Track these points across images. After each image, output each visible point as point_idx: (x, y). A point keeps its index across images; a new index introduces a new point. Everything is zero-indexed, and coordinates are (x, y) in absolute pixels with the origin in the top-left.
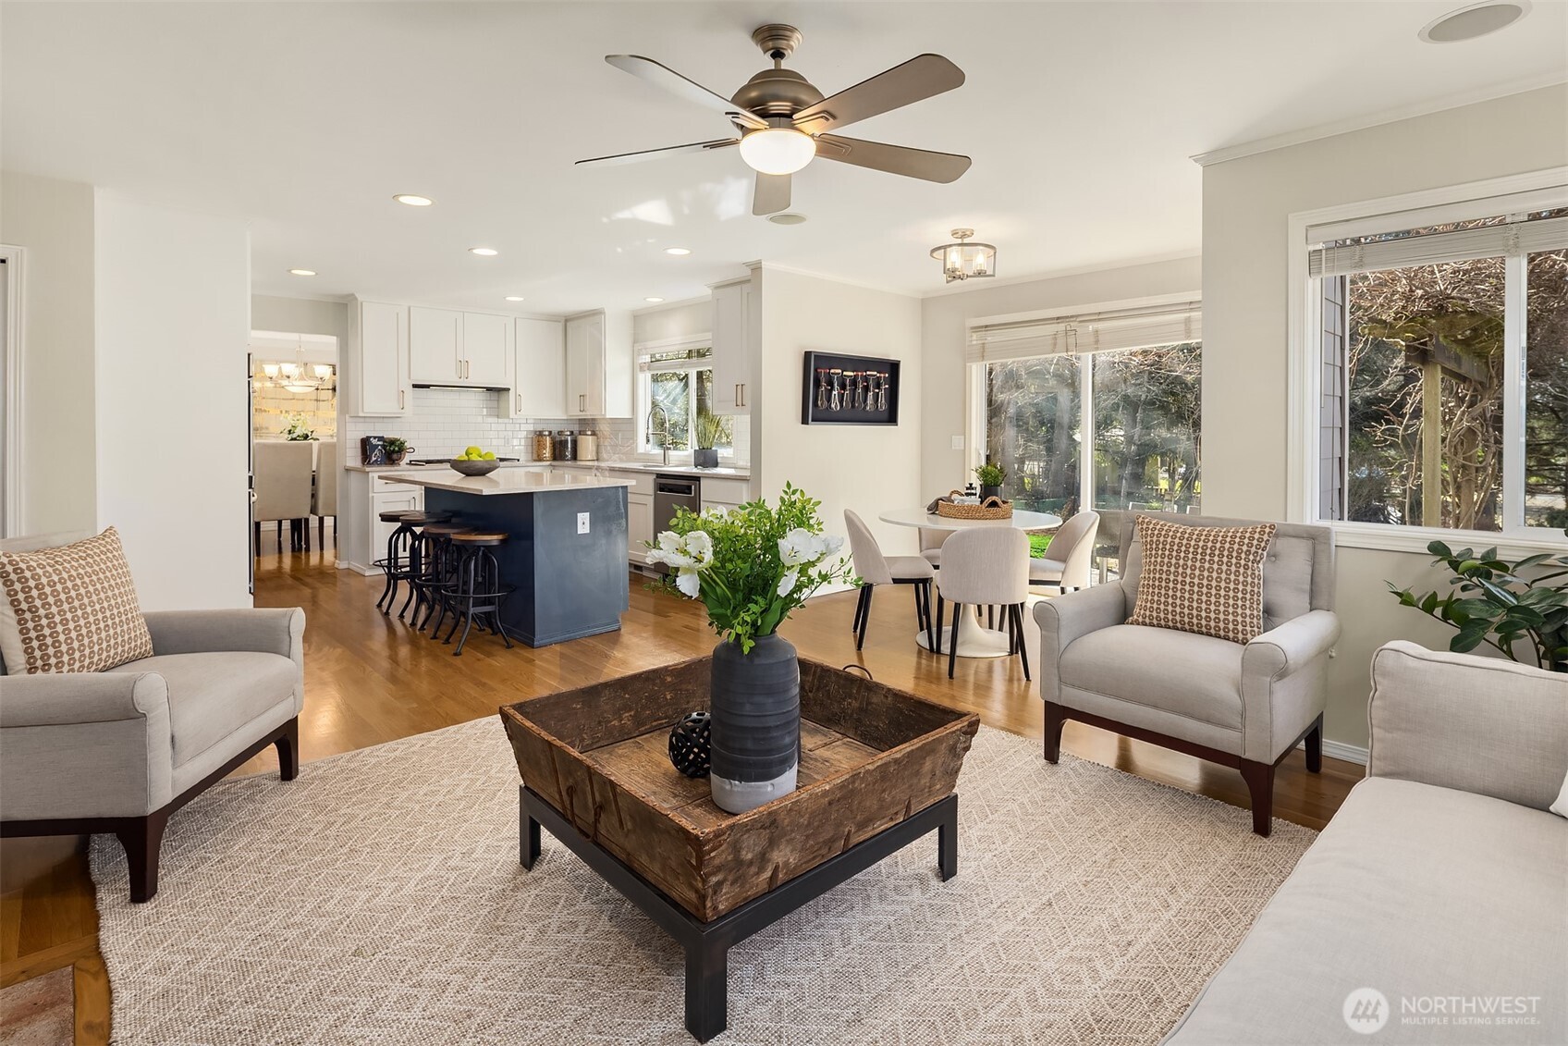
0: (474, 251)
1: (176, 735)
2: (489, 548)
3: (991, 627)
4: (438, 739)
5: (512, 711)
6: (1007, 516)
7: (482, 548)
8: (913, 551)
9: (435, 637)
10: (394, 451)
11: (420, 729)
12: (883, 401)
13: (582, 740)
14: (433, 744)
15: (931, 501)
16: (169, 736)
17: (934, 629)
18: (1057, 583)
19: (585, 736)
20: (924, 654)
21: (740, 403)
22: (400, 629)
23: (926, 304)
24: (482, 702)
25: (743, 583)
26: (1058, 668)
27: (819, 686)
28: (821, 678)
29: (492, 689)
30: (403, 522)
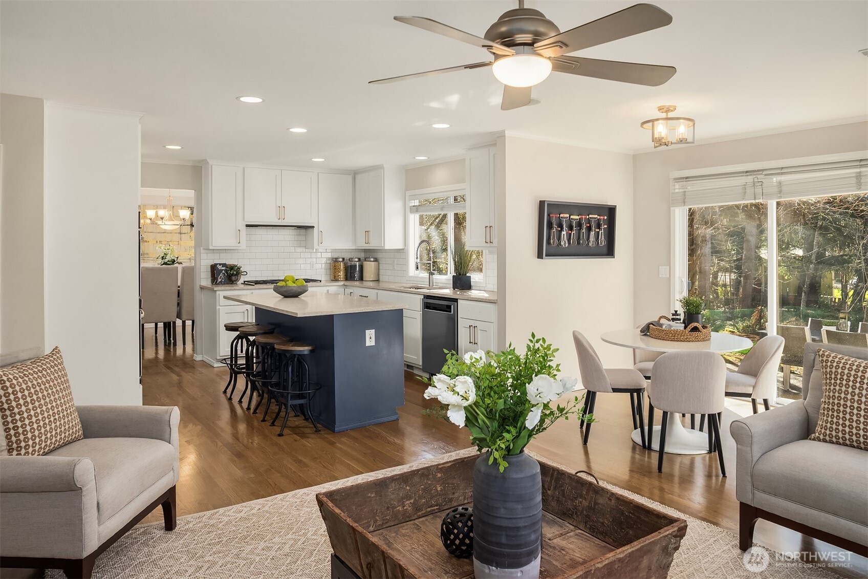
0: (291, 130)
1: (100, 502)
2: (301, 357)
3: (693, 427)
4: (270, 504)
5: (325, 499)
6: (706, 339)
7: (297, 356)
8: (629, 365)
9: (264, 420)
10: (233, 275)
11: (257, 496)
12: (603, 239)
13: (376, 521)
14: (266, 508)
15: (643, 324)
16: (96, 503)
17: (646, 428)
18: (749, 395)
19: (377, 518)
20: (637, 449)
21: (488, 240)
22: (239, 411)
23: (637, 160)
24: (299, 476)
25: (499, 415)
26: (752, 476)
27: (556, 486)
28: (557, 479)
29: (306, 465)
30: (240, 331)
